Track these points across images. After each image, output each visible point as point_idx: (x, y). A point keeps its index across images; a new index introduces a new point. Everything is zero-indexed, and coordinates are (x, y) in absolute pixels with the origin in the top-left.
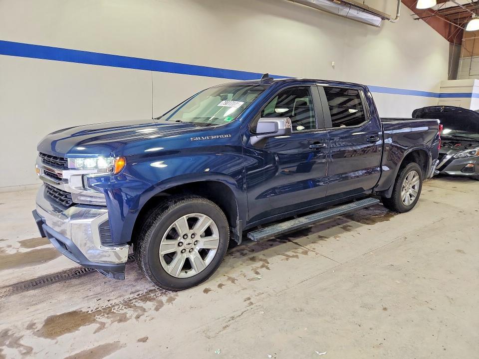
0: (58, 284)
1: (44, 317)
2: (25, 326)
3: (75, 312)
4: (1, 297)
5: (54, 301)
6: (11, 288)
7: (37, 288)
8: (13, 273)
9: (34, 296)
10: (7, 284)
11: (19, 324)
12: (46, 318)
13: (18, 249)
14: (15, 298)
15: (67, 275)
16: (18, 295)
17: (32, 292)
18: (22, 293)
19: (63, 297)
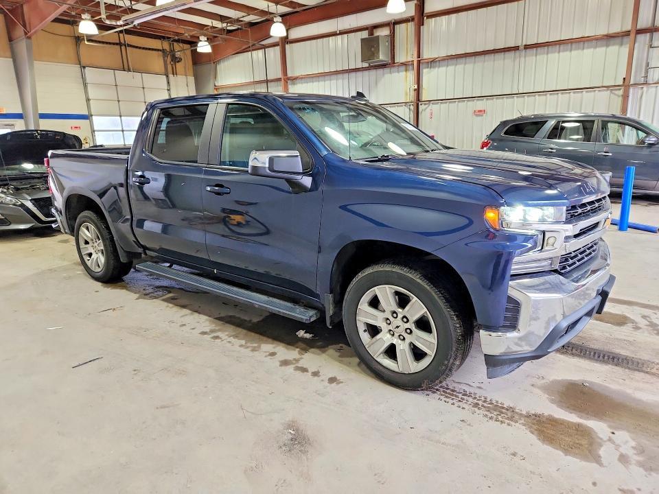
0: (592, 346)
1: (624, 328)
2: (641, 330)
3: (597, 320)
4: (658, 364)
5: (607, 335)
6: (644, 369)
7: (616, 354)
8: (636, 389)
9: (623, 348)
10: (648, 376)
11: (646, 334)
12: (622, 327)
13: (610, 440)
14: (644, 356)
15: (574, 350)
16: (639, 357)
17: (623, 352)
18: (634, 356)
19: (596, 334)
